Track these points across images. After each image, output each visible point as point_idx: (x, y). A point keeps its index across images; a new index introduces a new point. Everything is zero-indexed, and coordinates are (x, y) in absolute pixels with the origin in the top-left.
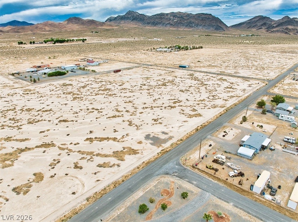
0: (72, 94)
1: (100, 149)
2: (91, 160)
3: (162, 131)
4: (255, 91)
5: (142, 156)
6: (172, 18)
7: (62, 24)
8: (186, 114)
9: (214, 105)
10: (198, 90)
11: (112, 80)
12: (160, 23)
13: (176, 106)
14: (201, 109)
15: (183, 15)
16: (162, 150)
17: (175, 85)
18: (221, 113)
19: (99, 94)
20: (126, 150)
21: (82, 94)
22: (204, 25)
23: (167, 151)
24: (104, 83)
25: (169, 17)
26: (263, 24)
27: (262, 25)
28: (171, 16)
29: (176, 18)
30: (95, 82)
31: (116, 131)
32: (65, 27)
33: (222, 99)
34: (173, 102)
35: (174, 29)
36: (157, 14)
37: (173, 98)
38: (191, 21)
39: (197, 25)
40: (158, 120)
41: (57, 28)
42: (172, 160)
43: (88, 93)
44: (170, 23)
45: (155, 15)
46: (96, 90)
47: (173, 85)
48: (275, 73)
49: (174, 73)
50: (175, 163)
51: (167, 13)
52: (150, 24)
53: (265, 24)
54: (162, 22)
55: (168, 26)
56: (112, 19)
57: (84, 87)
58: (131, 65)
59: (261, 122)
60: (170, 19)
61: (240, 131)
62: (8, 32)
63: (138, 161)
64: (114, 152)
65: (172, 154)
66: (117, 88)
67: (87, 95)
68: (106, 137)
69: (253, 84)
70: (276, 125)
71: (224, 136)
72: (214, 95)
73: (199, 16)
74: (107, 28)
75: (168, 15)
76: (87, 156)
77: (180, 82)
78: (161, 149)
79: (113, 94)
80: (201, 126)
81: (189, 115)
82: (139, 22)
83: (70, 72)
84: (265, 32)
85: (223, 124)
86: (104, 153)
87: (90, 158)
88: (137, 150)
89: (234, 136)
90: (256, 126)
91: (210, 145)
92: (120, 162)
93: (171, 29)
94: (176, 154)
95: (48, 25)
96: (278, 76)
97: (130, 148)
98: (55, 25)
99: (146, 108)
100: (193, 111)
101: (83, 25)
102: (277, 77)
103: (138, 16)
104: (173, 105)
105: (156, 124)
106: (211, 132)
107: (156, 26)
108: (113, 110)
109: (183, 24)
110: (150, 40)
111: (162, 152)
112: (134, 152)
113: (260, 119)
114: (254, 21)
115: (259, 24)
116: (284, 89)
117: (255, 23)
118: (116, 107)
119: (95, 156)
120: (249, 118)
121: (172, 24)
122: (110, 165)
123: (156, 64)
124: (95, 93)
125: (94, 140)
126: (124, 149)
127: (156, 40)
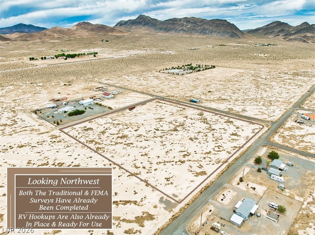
0: (94, 143)
1: (125, 214)
2: (119, 225)
3: (173, 194)
4: (256, 139)
5: (157, 222)
6: (185, 23)
7: (71, 31)
8: (193, 171)
9: (218, 159)
10: (206, 137)
11: (128, 122)
12: (173, 29)
13: (185, 161)
14: (207, 164)
15: (197, 20)
16: (173, 216)
17: (186, 129)
18: (223, 171)
19: (118, 143)
20: (145, 215)
21: (103, 144)
22: (219, 32)
23: (176, 217)
24: (121, 126)
25: (182, 23)
26: (280, 30)
27: (279, 32)
28: (184, 22)
29: (189, 23)
30: (112, 124)
31: (136, 193)
32: (74, 34)
33: (226, 151)
34: (183, 155)
35: (187, 36)
36: (170, 19)
37: (183, 149)
38: (204, 27)
39: (211, 32)
40: (170, 179)
41: (66, 35)
42: (180, 227)
43: (108, 142)
44: (183, 29)
45: (167, 20)
46: (115, 137)
47: (184, 130)
48: (280, 111)
49: (185, 111)
50: (182, 230)
51: (180, 19)
52: (162, 29)
53: (282, 31)
54: (175, 27)
55: (181, 32)
56: (122, 23)
57: (103, 133)
58: (144, 98)
59: (255, 182)
60: (183, 25)
61: (236, 193)
62: (16, 41)
63: (154, 227)
64: (136, 218)
65: (180, 220)
66: (134, 135)
67: (108, 144)
68: (129, 200)
69: (257, 128)
70: (268, 185)
71: (222, 200)
72: (219, 146)
73: (213, 22)
74: (118, 35)
75: (181, 20)
76: (116, 221)
77: (190, 125)
78: (172, 214)
79: (130, 144)
80: (205, 188)
81: (195, 172)
82: (151, 27)
83: (88, 109)
84: (282, 40)
85: (223, 185)
86: (128, 219)
87: (118, 224)
88: (154, 216)
89: (230, 200)
90: (250, 188)
91: (211, 211)
92: (141, 228)
93: (184, 35)
94: (183, 221)
95: (57, 32)
96: (282, 115)
97: (148, 213)
98: (64, 31)
99: (160, 163)
100: (199, 168)
101: (93, 31)
102: (281, 117)
103: (150, 21)
104: (183, 159)
105: (168, 184)
106: (212, 195)
107: (168, 32)
108: (132, 166)
109: (197, 31)
110: (163, 53)
111: (173, 217)
112: (151, 217)
113: (255, 179)
114: (271, 27)
115: (276, 30)
116: (283, 136)
117: (273, 29)
118: (134, 162)
119: (122, 221)
120: (246, 177)
121: (185, 31)
122: (134, 232)
123: (168, 96)
124: (115, 142)
125: (119, 204)
126: (143, 214)
127: (169, 53)
